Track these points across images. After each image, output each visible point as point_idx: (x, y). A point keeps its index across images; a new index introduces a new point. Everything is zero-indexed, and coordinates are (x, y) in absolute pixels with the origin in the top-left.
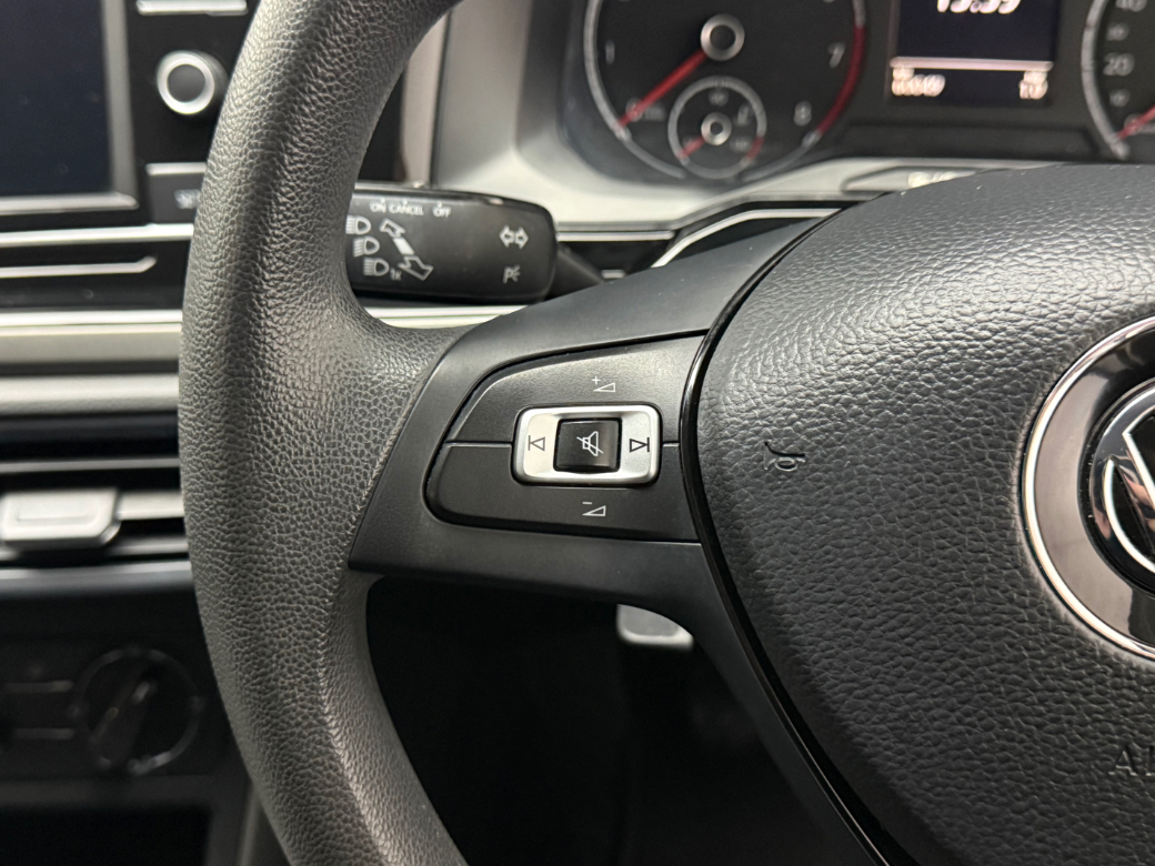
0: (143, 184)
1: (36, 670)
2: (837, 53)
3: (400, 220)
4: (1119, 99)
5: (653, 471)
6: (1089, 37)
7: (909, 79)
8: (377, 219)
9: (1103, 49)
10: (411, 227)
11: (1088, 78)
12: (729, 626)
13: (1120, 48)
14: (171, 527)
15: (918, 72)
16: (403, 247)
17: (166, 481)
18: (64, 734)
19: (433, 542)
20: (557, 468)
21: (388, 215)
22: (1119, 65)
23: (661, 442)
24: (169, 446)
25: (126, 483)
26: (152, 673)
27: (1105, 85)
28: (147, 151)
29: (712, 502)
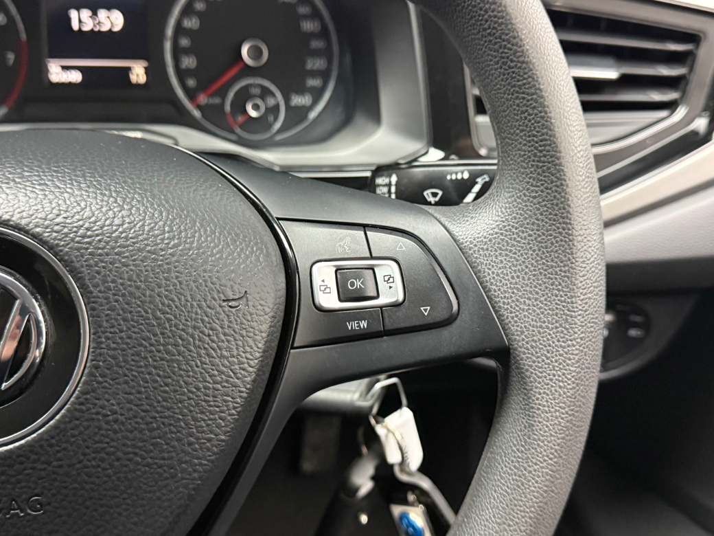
2: (11, 57)
4: (191, 83)
6: (168, 46)
7: (59, 72)
9: (177, 52)
11: (171, 71)
13: (187, 51)
15: (65, 68)
22: (189, 62)
27: (182, 74)
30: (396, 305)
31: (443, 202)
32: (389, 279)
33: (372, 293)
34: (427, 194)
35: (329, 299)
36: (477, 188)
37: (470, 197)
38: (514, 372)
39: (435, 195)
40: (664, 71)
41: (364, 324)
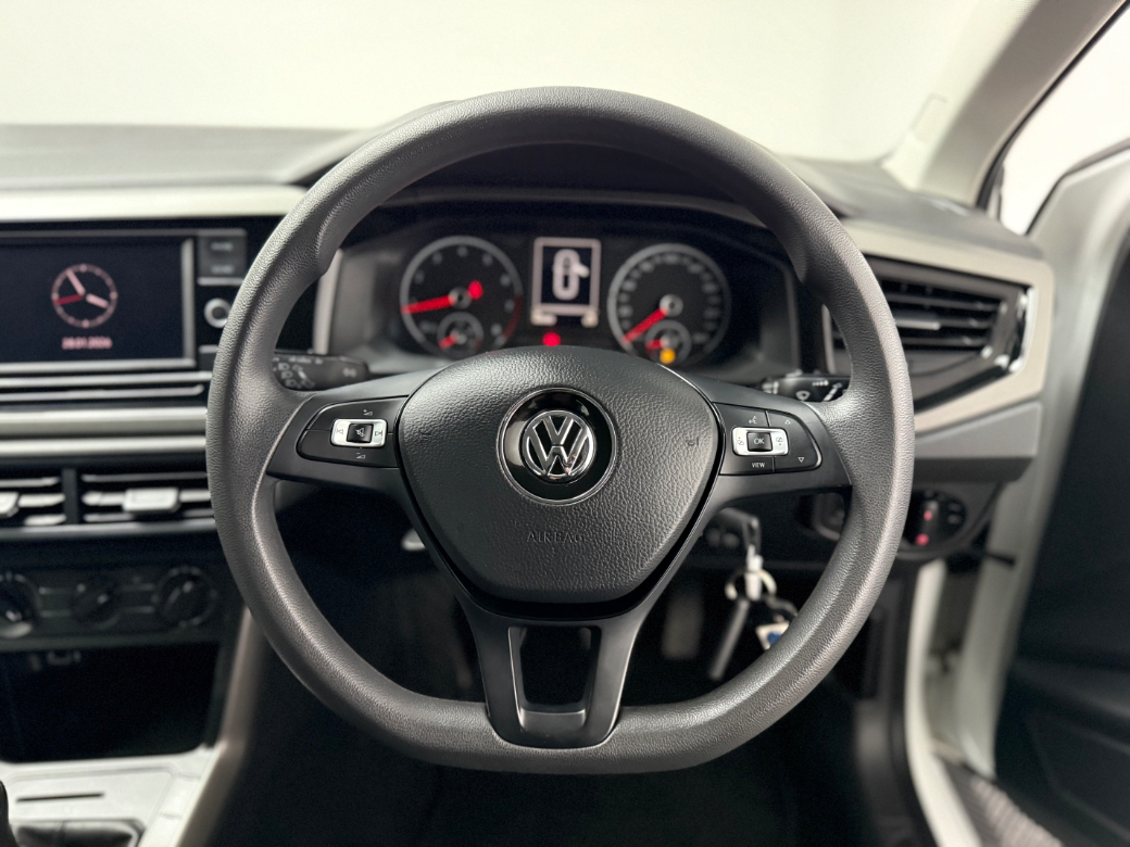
0: (197, 356)
1: (137, 579)
2: (510, 306)
3: (302, 365)
4: (627, 324)
5: (383, 443)
6: (612, 300)
8: (292, 364)
9: (619, 304)
10: (305, 367)
11: (613, 318)
12: (409, 502)
13: (625, 304)
14: (206, 504)
16: (302, 375)
17: (201, 484)
18: (148, 610)
19: (299, 466)
20: (348, 440)
21: (296, 363)
22: (626, 311)
23: (387, 432)
24: (203, 468)
25: (181, 485)
26: (193, 579)
27: (620, 319)
28: (199, 341)
29: (402, 452)
30: (782, 456)
31: (811, 399)
32: (780, 440)
33: (769, 448)
34: (799, 394)
35: (742, 449)
36: (833, 391)
37: (828, 397)
38: (854, 500)
39: (804, 395)
40: (974, 323)
41: (762, 465)
